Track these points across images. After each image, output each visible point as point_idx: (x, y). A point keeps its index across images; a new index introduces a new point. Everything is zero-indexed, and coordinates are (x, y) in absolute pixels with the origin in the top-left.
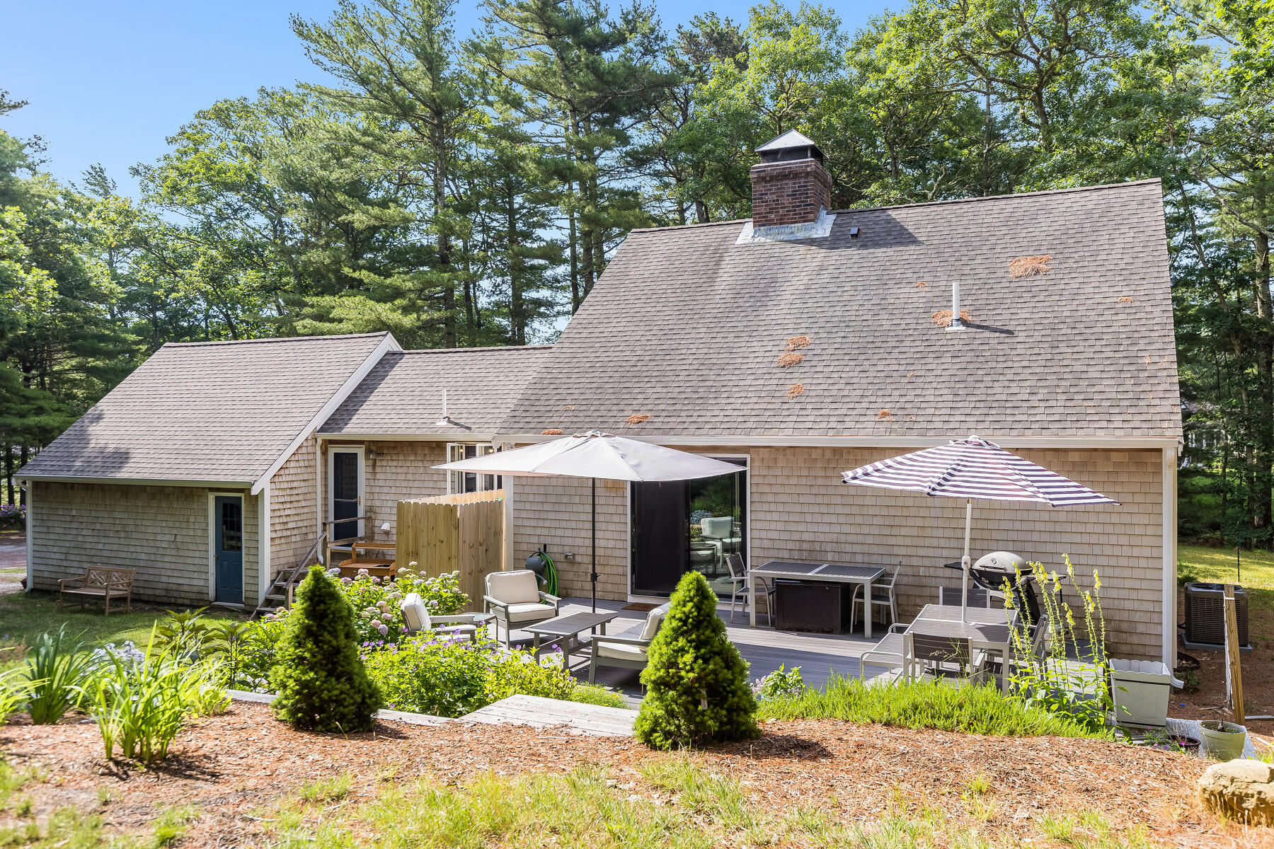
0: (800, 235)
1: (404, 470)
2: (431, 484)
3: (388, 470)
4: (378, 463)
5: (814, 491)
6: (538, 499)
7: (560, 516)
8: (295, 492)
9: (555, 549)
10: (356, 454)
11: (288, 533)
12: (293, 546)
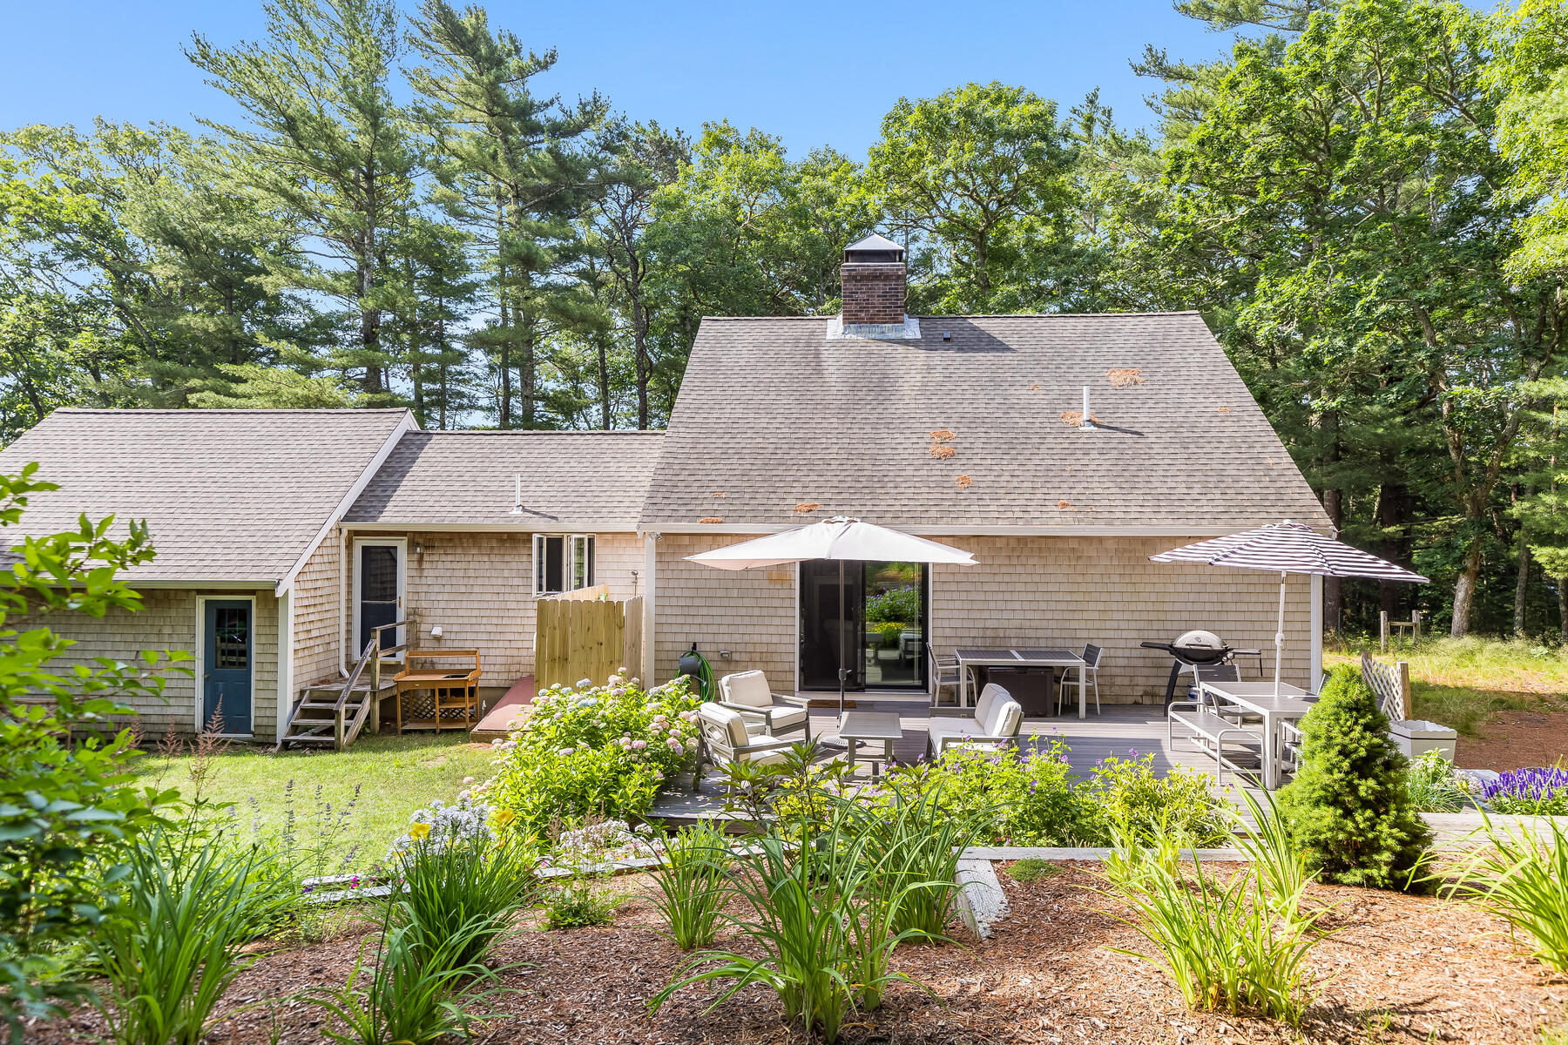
0: (892, 335)
1: (464, 565)
2: (500, 582)
3: (440, 565)
4: (426, 558)
5: (998, 578)
6: (686, 593)
7: (714, 611)
8: (319, 593)
9: (707, 648)
10: (395, 548)
11: (311, 643)
12: (316, 659)
